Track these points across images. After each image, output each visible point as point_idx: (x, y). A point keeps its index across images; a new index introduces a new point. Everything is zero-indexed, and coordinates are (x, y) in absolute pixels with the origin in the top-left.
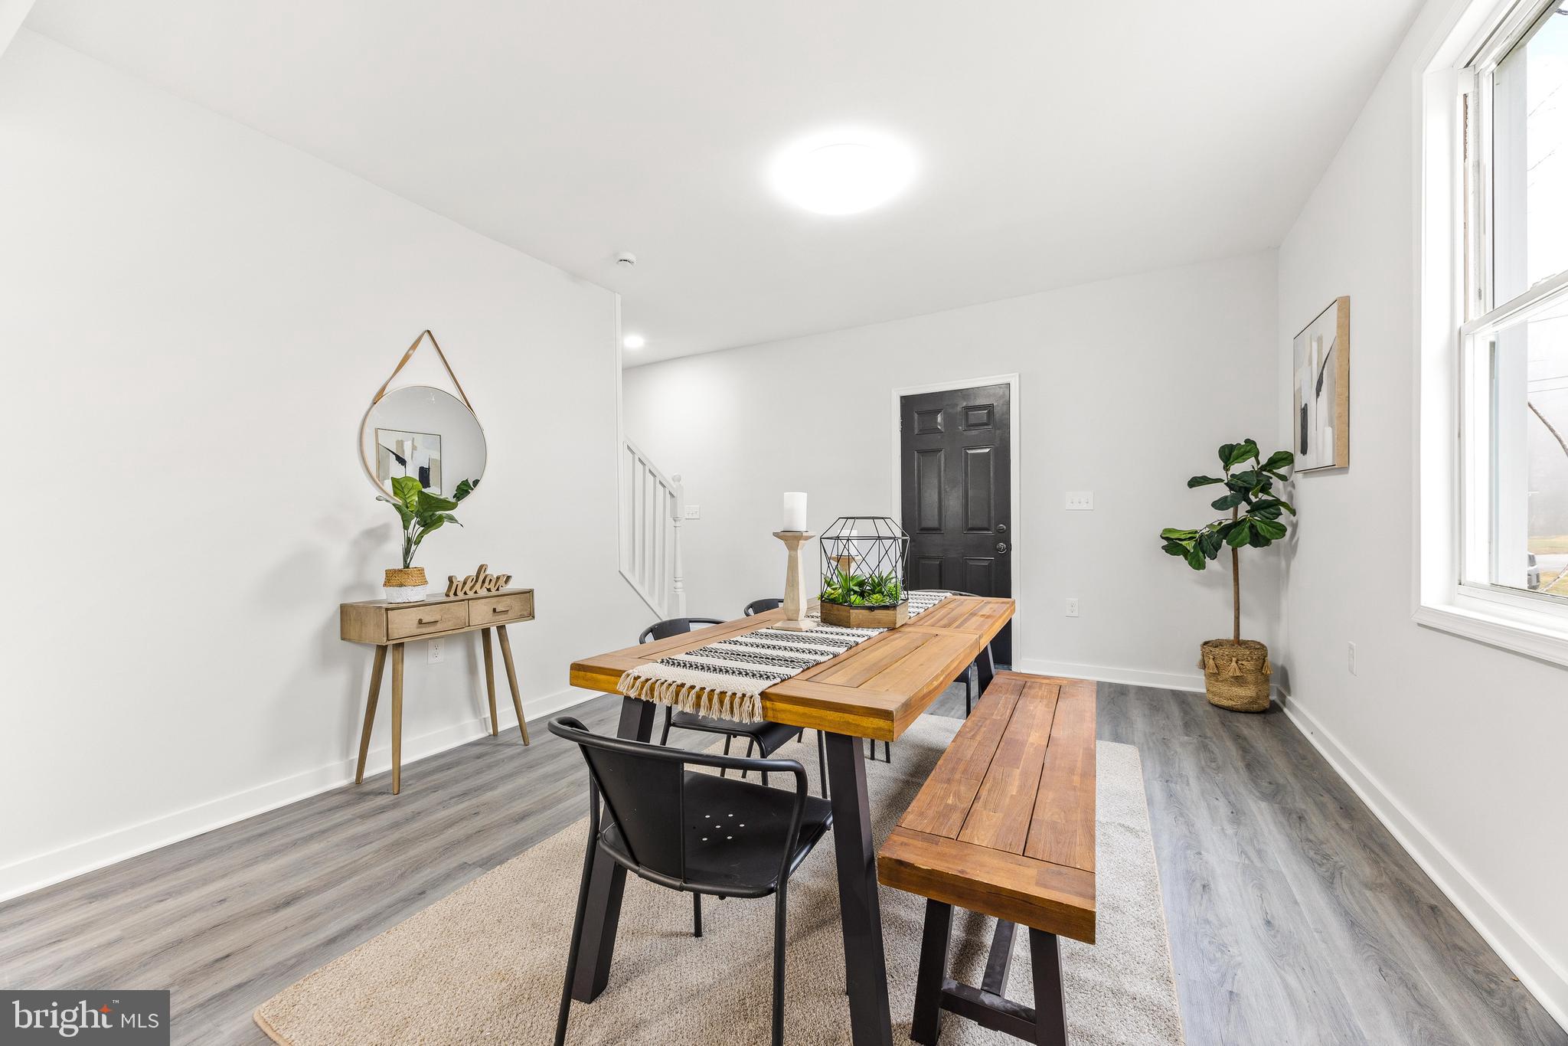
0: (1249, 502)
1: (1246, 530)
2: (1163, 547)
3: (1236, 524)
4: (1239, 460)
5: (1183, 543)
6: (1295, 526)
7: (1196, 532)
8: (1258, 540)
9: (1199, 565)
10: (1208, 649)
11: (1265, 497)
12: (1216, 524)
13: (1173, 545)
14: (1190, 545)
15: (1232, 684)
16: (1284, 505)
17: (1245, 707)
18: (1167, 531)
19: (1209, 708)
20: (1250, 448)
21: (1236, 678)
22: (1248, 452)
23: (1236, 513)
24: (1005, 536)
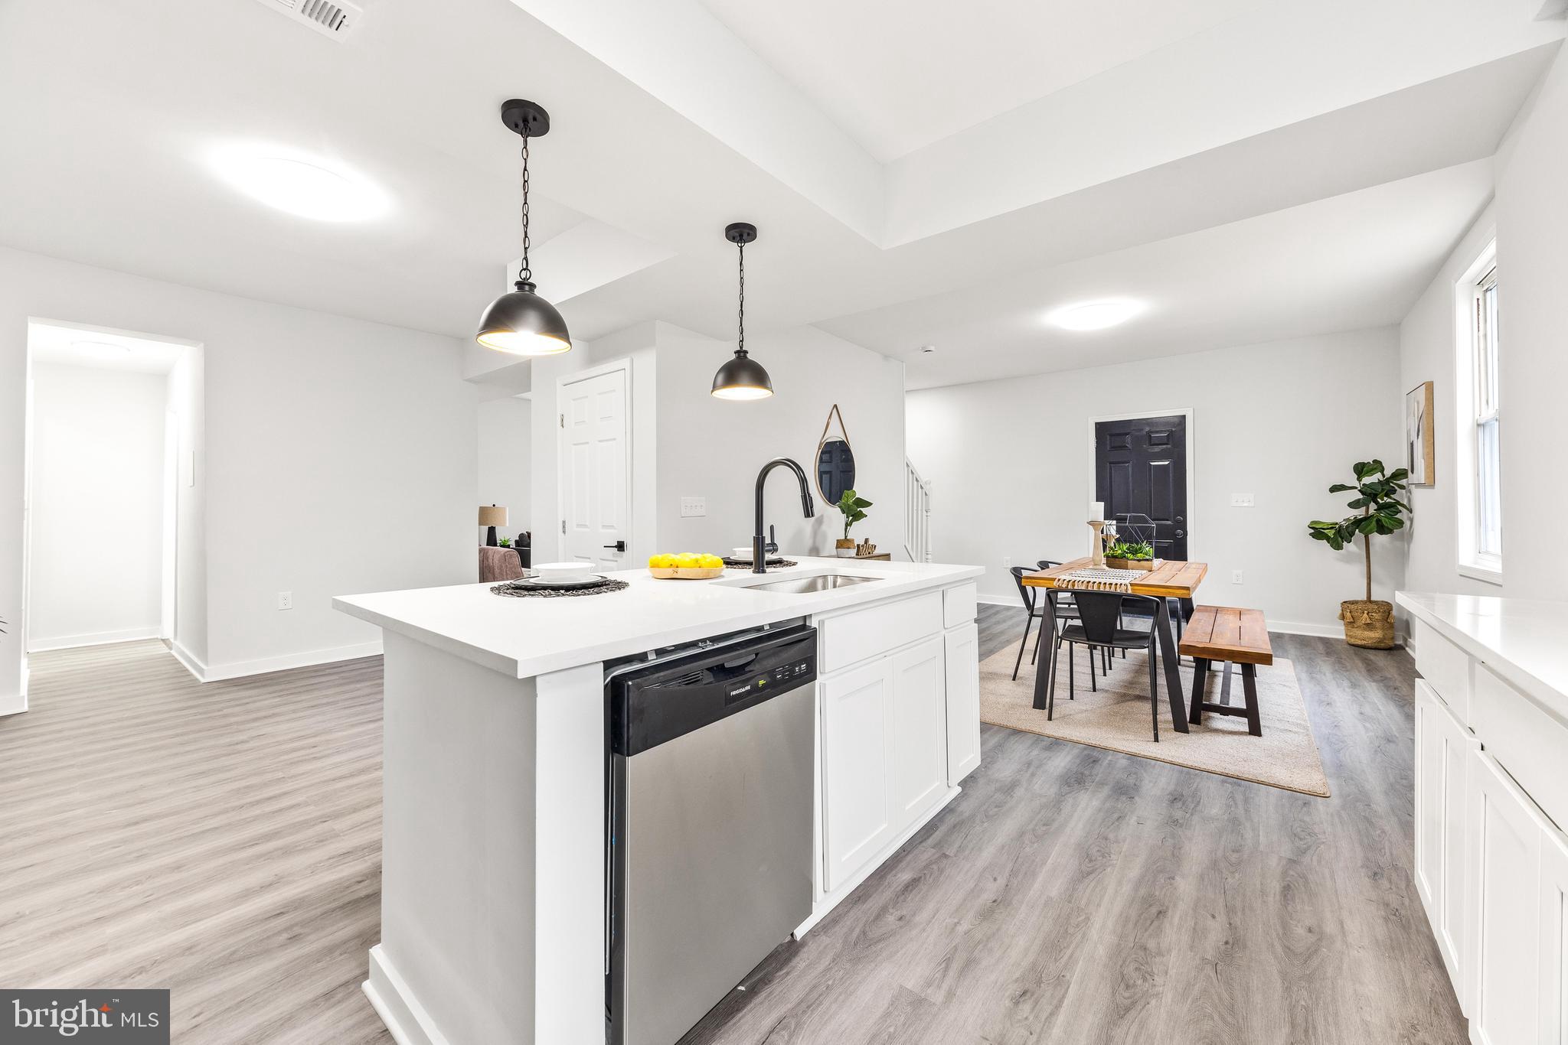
0: (1377, 503)
1: (1374, 523)
2: (1310, 534)
3: (1366, 519)
4: (1369, 474)
5: (1325, 531)
6: (1411, 520)
7: (1337, 524)
8: (1382, 529)
9: (1338, 546)
10: (1346, 605)
11: (1389, 500)
12: (1352, 518)
13: (1318, 532)
14: (1331, 533)
15: (1365, 630)
16: (1403, 505)
17: (1374, 645)
18: (1313, 522)
19: (1348, 647)
20: (1378, 466)
21: (1367, 624)
22: (1375, 469)
23: (1367, 511)
24: (1183, 525)
